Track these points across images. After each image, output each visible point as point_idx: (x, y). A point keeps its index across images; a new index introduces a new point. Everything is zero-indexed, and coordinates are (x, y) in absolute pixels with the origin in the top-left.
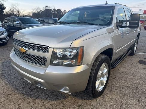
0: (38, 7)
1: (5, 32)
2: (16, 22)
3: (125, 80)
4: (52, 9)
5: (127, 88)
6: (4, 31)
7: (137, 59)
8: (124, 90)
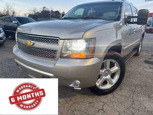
0: (35, 8)
1: (1, 32)
2: (13, 22)
3: (133, 79)
4: (50, 11)
5: (136, 86)
6: (1, 30)
7: (143, 60)
8: (133, 88)
